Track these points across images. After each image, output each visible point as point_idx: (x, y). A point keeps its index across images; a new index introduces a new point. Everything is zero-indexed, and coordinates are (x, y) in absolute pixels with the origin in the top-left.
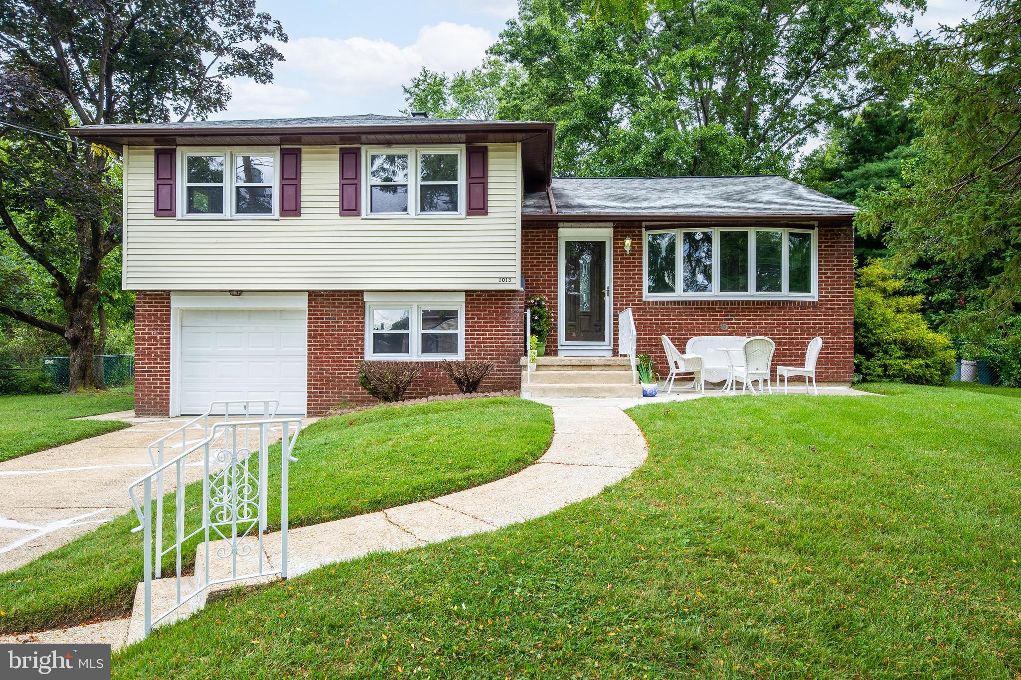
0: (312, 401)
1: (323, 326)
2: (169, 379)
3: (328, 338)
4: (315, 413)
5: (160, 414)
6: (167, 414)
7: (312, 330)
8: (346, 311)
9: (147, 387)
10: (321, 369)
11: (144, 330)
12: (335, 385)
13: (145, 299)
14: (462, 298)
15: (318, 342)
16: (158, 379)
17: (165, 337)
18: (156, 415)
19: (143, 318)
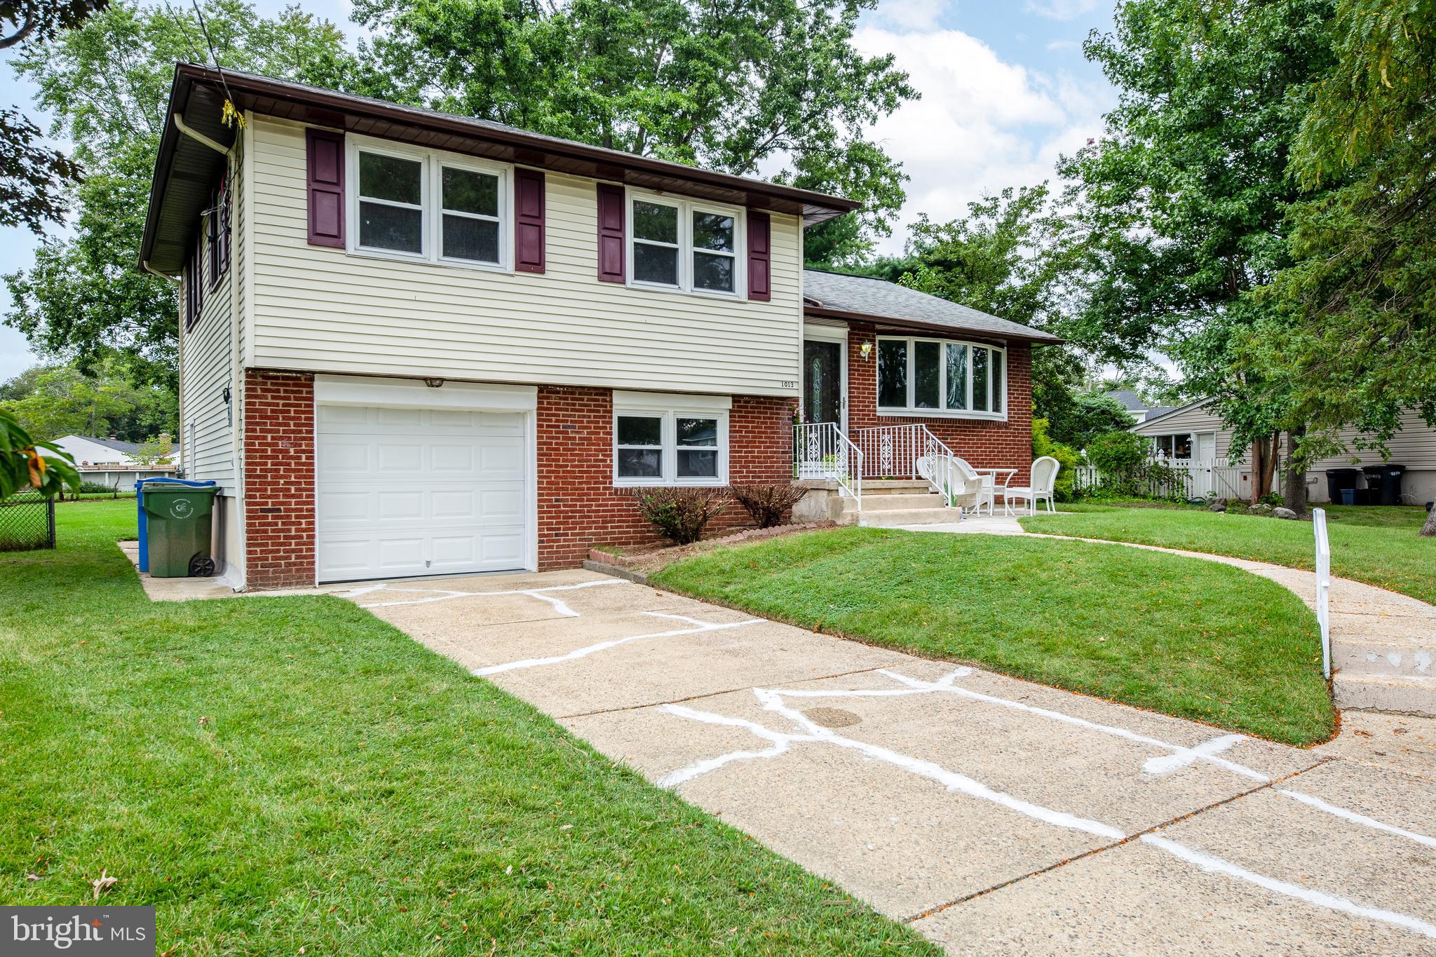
0: (545, 547)
1: (559, 438)
2: (313, 523)
3: (566, 455)
4: (549, 564)
5: (297, 583)
6: (312, 583)
7: (545, 443)
8: (589, 417)
9: (271, 538)
10: (557, 500)
11: (265, 438)
12: (577, 523)
13: (265, 384)
14: (728, 404)
15: (553, 460)
16: (293, 523)
17: (304, 451)
18: (290, 584)
19: (261, 417)
